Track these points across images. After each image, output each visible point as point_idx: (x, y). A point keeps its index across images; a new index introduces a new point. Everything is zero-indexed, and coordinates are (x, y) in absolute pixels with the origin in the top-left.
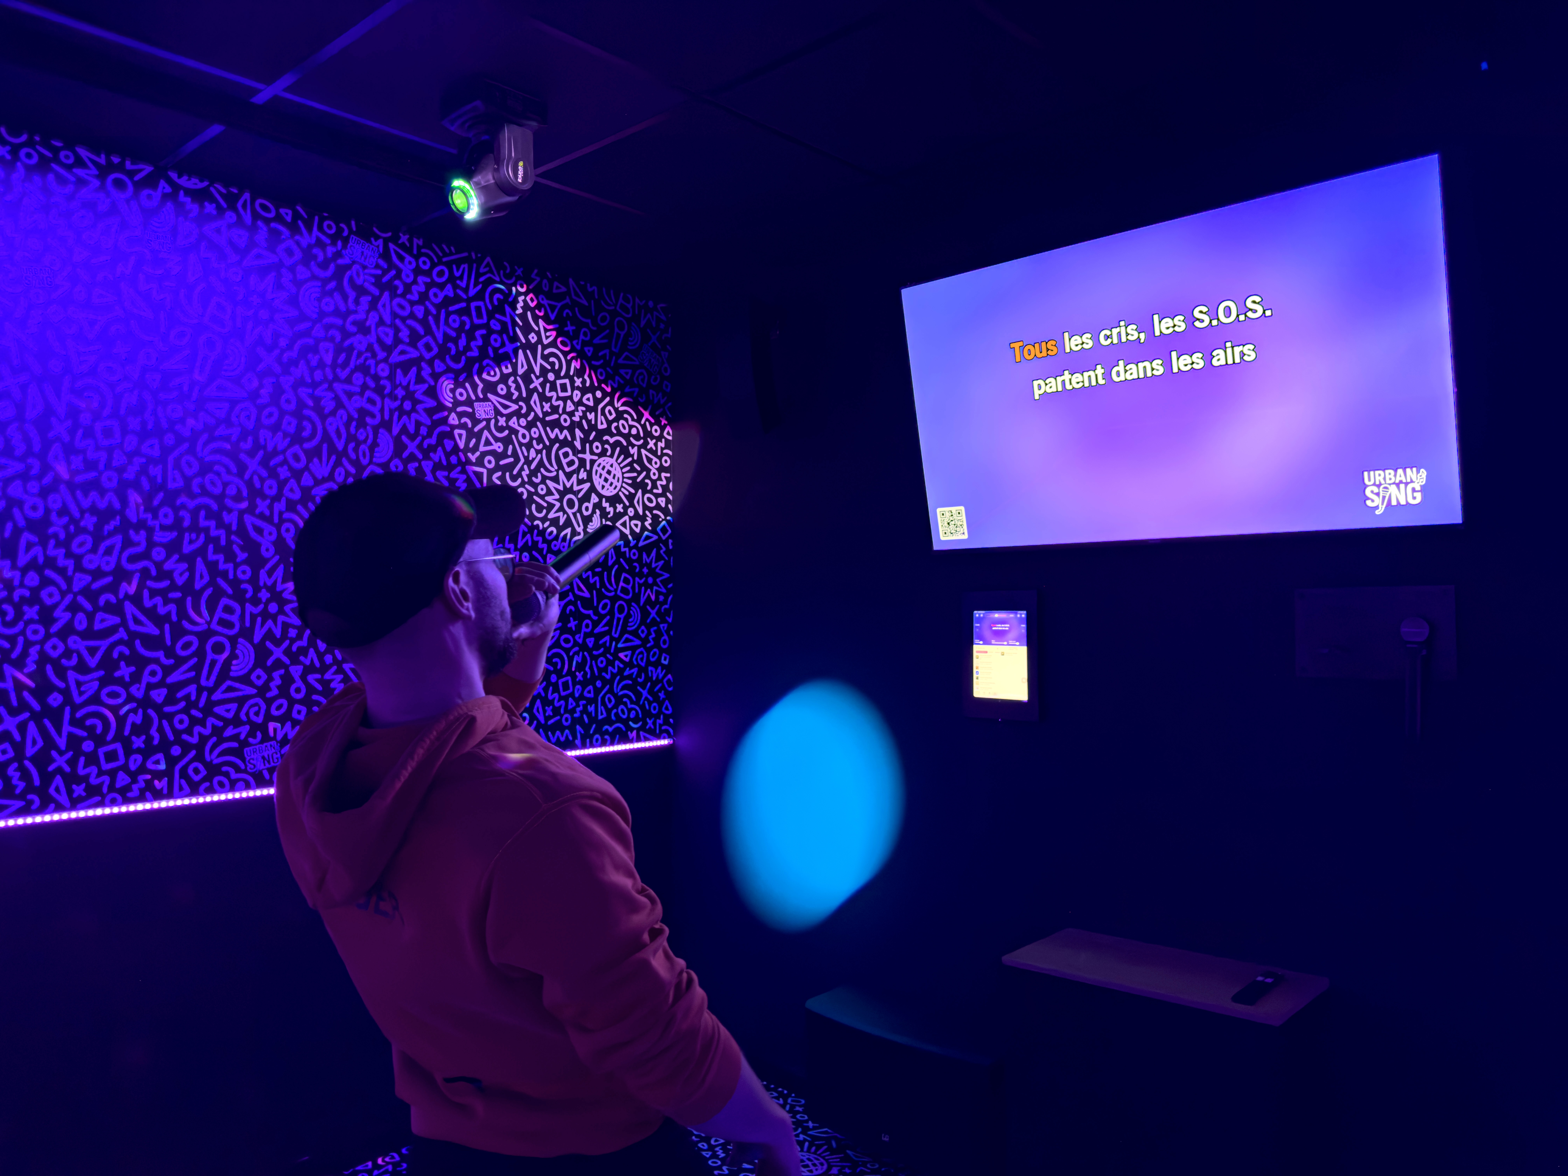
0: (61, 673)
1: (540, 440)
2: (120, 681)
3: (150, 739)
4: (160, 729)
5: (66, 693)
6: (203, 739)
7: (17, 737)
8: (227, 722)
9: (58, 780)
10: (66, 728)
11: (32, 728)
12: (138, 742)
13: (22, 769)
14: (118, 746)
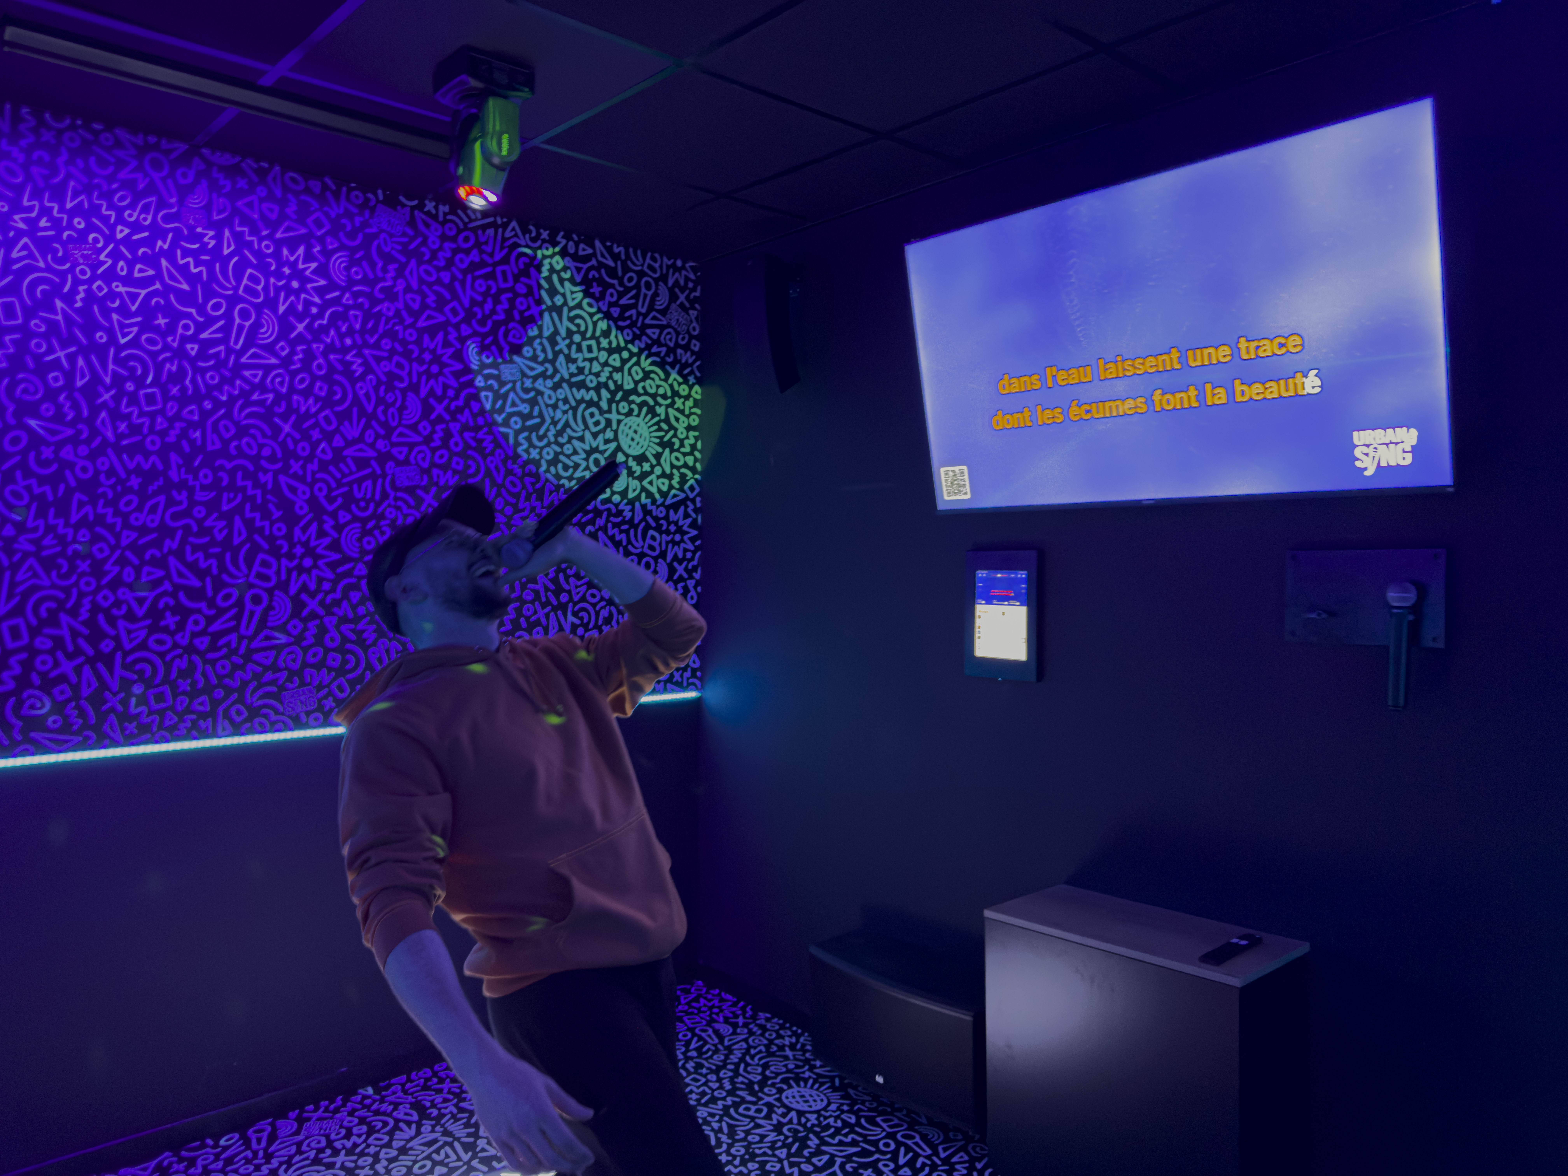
0: (112, 621)
1: (566, 401)
2: (166, 630)
3: (195, 682)
4: (205, 674)
5: (117, 639)
6: (245, 684)
7: (74, 679)
8: (266, 668)
9: (112, 718)
10: (119, 671)
11: (87, 672)
12: (185, 684)
13: (79, 707)
14: (166, 688)
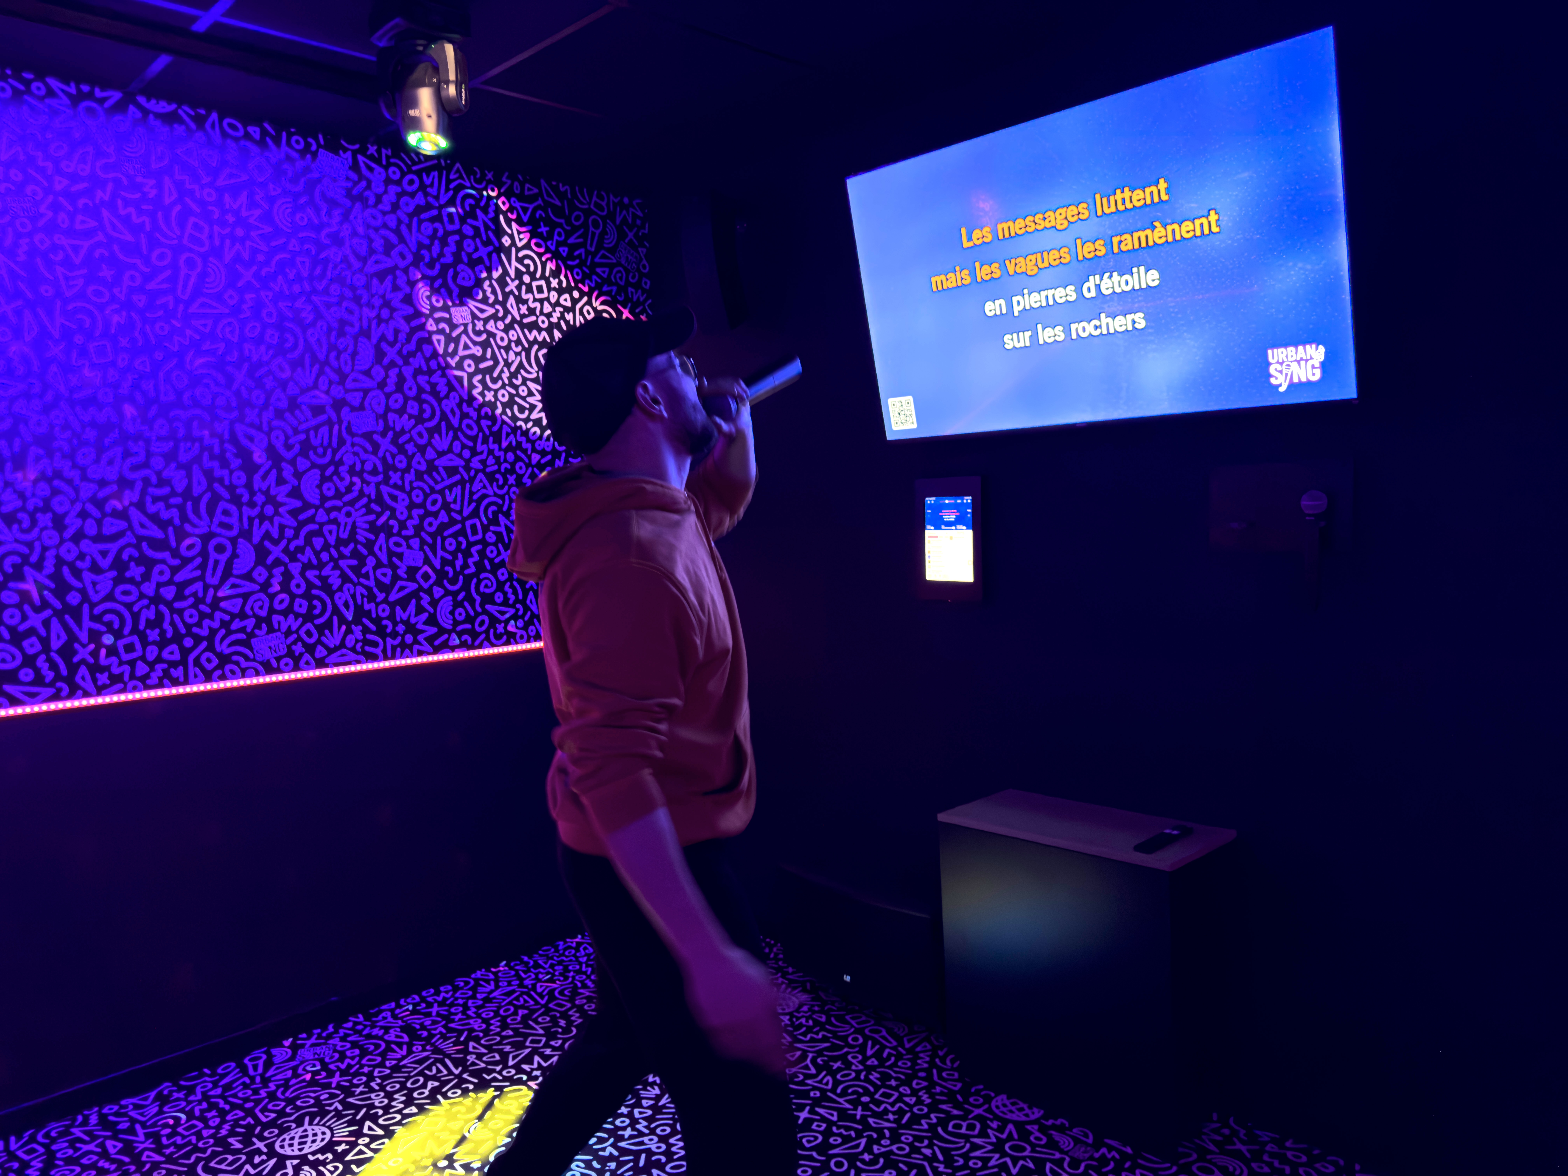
0: (77, 573)
1: (518, 342)
2: (131, 581)
3: (163, 633)
4: (173, 623)
5: (83, 592)
6: (213, 632)
7: (43, 632)
8: (233, 616)
9: (83, 670)
10: (87, 623)
11: (55, 625)
12: (153, 635)
13: (49, 660)
14: (135, 639)
